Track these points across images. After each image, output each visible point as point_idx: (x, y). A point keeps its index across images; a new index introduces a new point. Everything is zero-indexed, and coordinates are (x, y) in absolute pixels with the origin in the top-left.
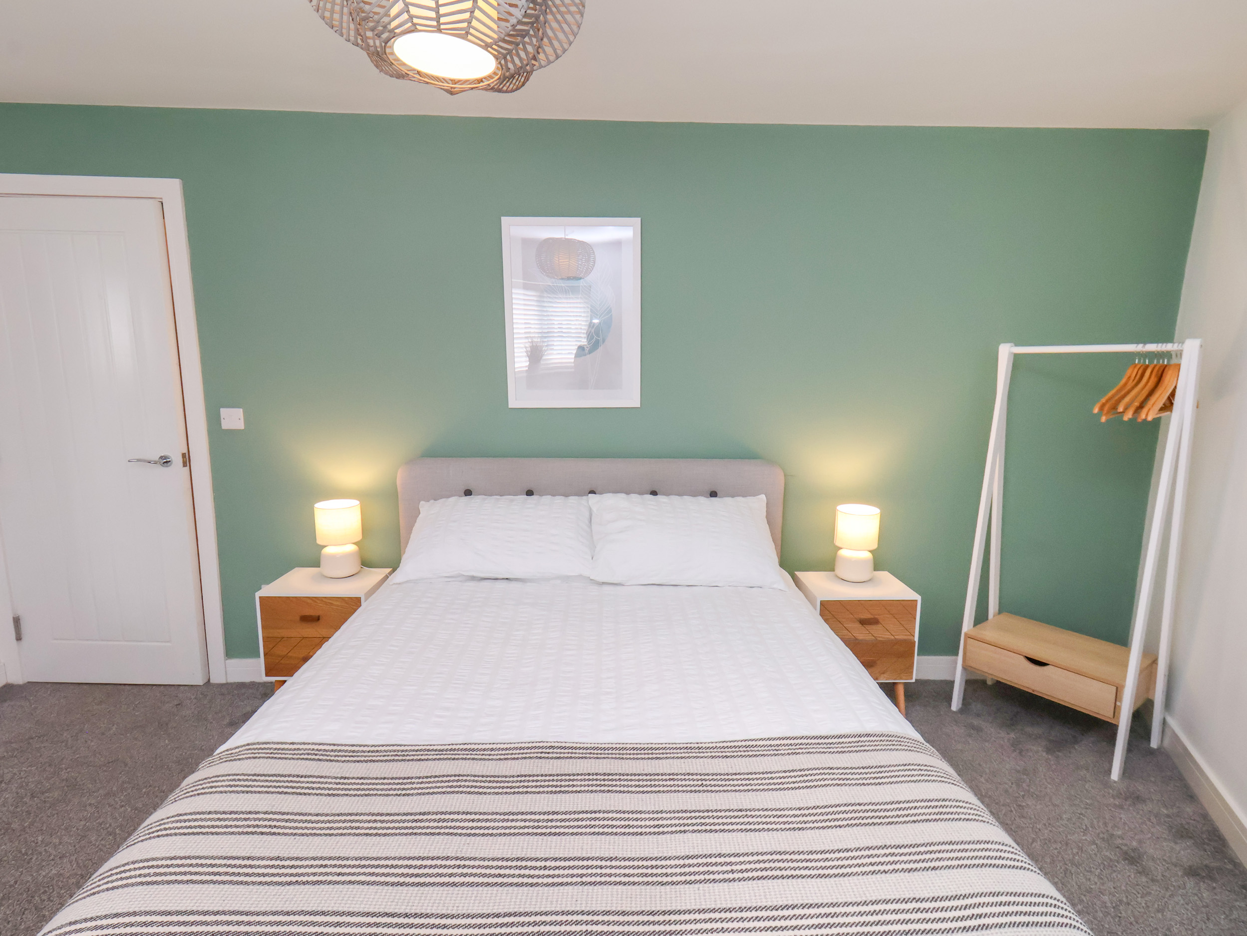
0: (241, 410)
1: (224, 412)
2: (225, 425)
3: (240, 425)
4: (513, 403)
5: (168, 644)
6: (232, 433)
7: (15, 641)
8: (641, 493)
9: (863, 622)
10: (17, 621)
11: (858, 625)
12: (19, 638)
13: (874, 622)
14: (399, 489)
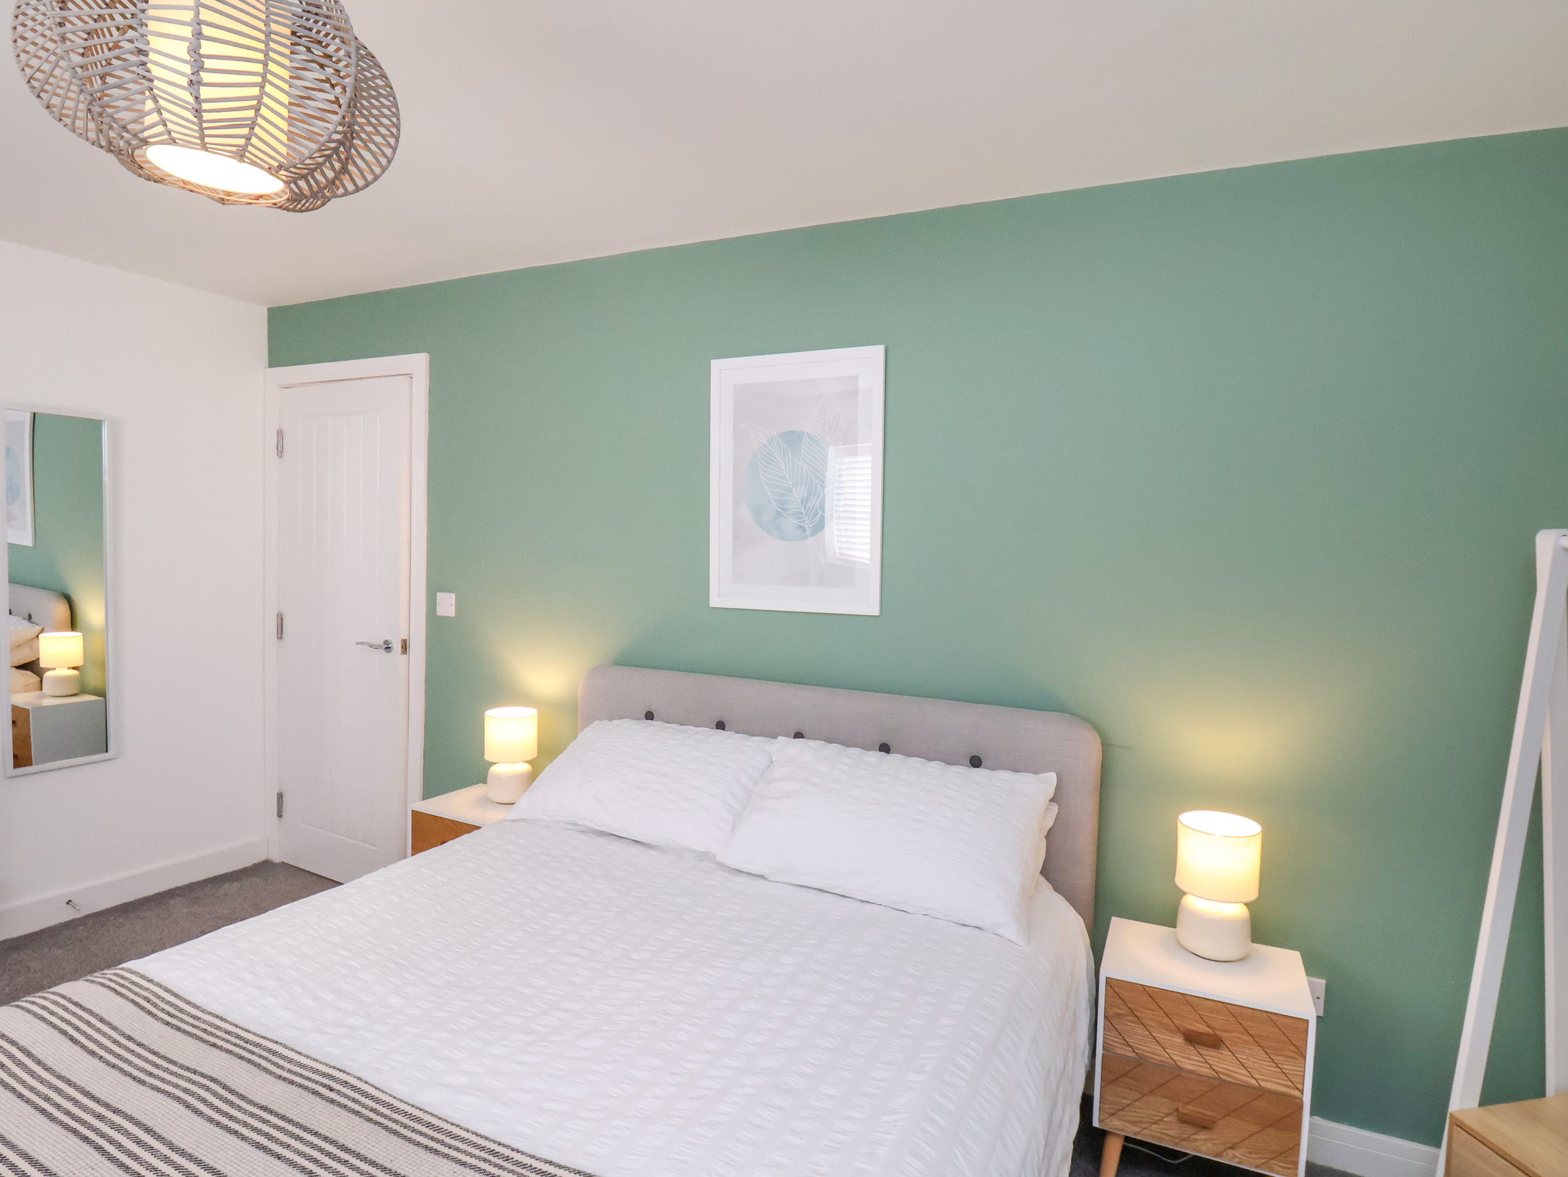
0: (454, 595)
1: (440, 596)
2: (440, 612)
3: (452, 613)
4: (715, 601)
5: (375, 848)
6: (445, 619)
7: (277, 817)
8: (866, 747)
9: (1192, 1038)
10: (280, 797)
11: (1179, 1040)
12: (280, 815)
13: (1213, 1042)
14: (579, 701)
